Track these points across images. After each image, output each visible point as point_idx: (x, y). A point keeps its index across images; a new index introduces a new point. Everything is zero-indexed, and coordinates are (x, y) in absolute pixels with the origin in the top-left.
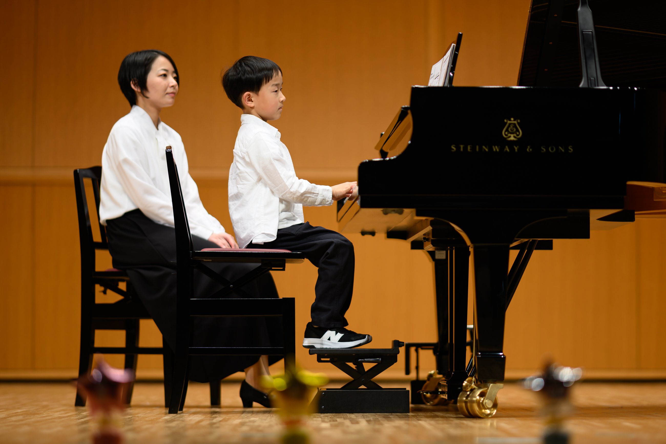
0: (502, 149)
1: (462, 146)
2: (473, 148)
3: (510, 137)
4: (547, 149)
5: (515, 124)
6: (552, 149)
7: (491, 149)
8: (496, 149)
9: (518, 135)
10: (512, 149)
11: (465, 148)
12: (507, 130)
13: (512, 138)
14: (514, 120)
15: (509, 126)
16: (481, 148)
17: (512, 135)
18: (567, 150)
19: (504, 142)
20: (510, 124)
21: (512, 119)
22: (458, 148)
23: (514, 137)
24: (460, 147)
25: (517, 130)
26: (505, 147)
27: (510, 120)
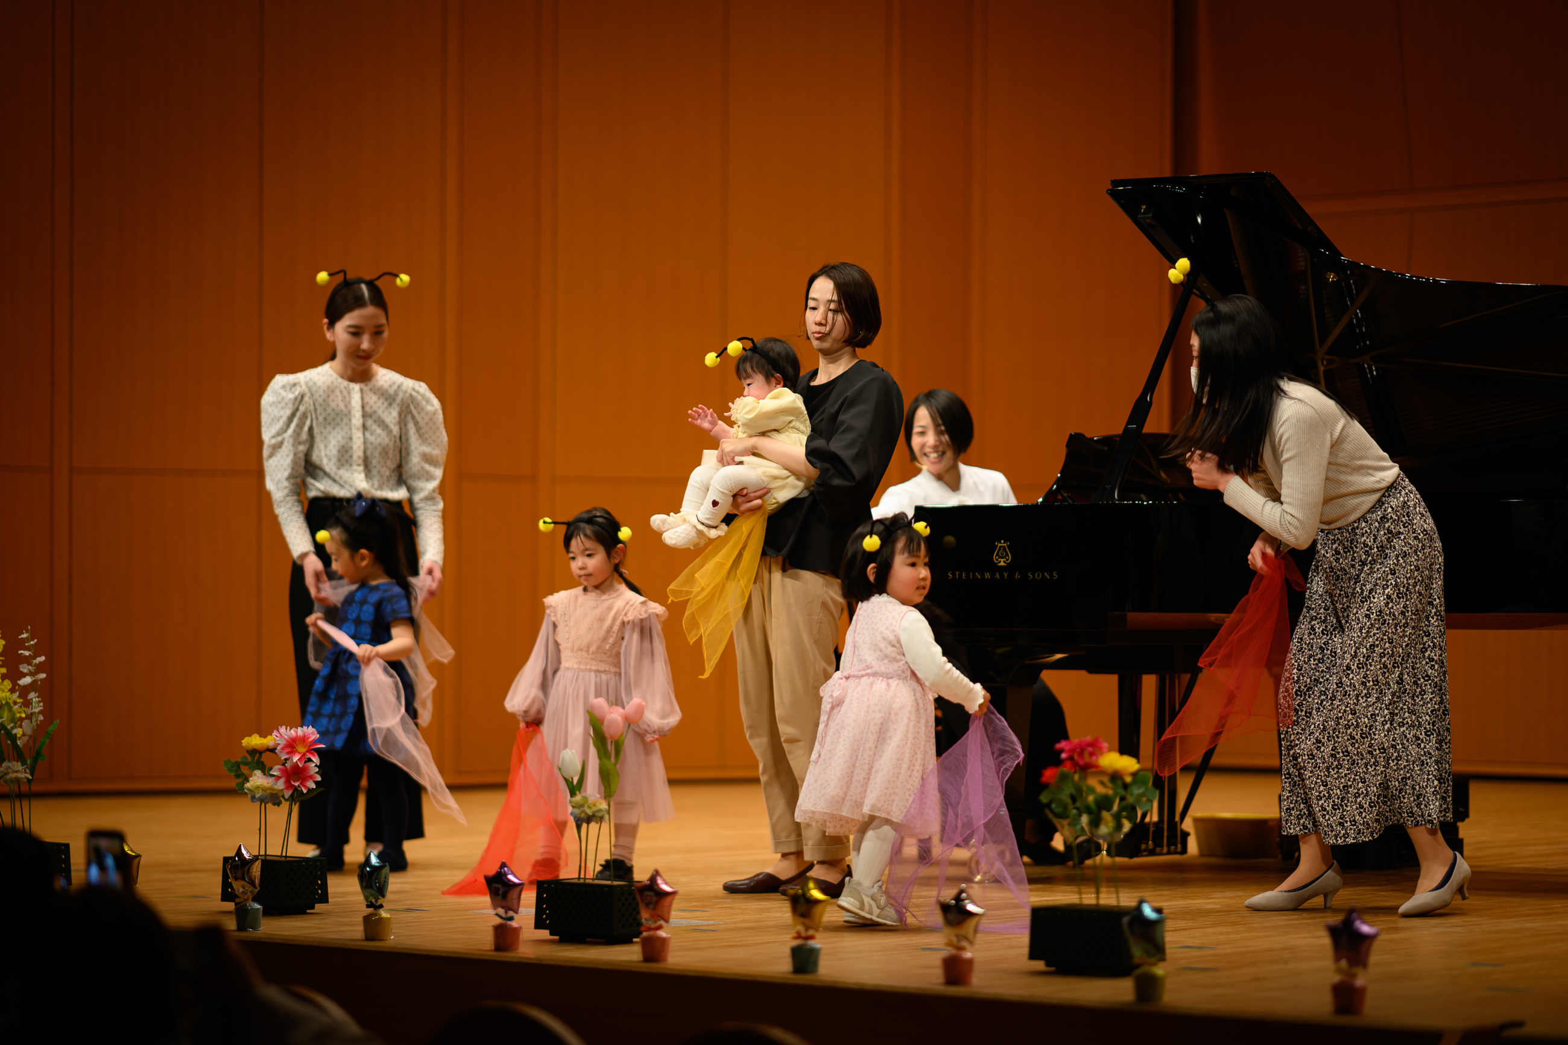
0: (993, 576)
1: (957, 573)
2: (968, 576)
3: (1000, 562)
4: (1034, 575)
5: (1004, 547)
6: (1038, 576)
7: (983, 576)
8: (988, 575)
9: (1007, 560)
10: (1002, 576)
11: (961, 575)
12: (997, 555)
13: (1002, 564)
14: (1004, 543)
15: (999, 550)
16: (974, 575)
17: (1002, 560)
18: (1052, 576)
19: (995, 568)
20: (1001, 547)
21: (1002, 541)
22: (954, 575)
23: (1004, 562)
24: (956, 574)
25: (1007, 555)
26: (995, 574)
27: (1001, 543)
